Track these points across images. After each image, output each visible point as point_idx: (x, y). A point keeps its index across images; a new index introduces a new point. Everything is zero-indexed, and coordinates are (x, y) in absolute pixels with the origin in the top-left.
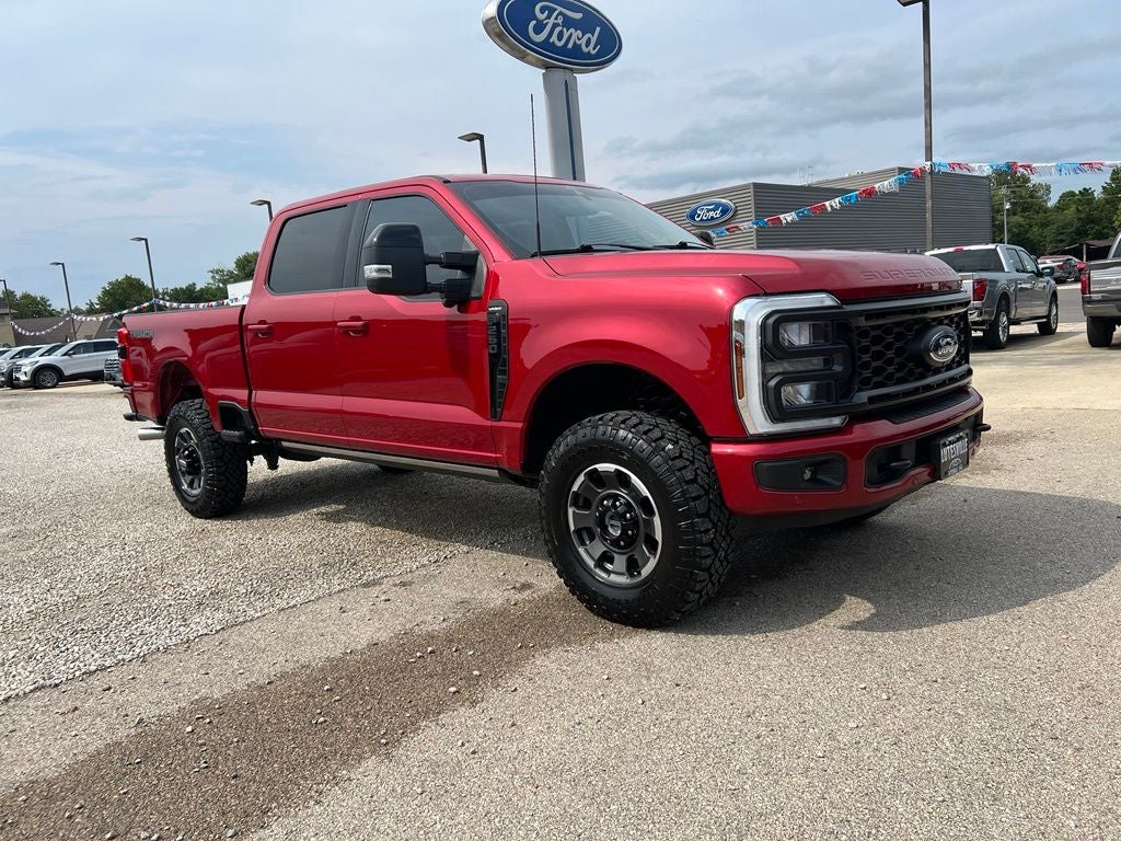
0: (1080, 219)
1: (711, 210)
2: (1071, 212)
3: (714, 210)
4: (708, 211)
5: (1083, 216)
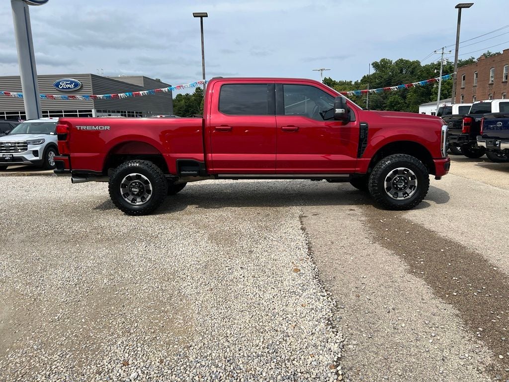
0: (186, 105)
1: (68, 84)
2: (183, 102)
3: (70, 84)
4: (67, 84)
5: (187, 104)
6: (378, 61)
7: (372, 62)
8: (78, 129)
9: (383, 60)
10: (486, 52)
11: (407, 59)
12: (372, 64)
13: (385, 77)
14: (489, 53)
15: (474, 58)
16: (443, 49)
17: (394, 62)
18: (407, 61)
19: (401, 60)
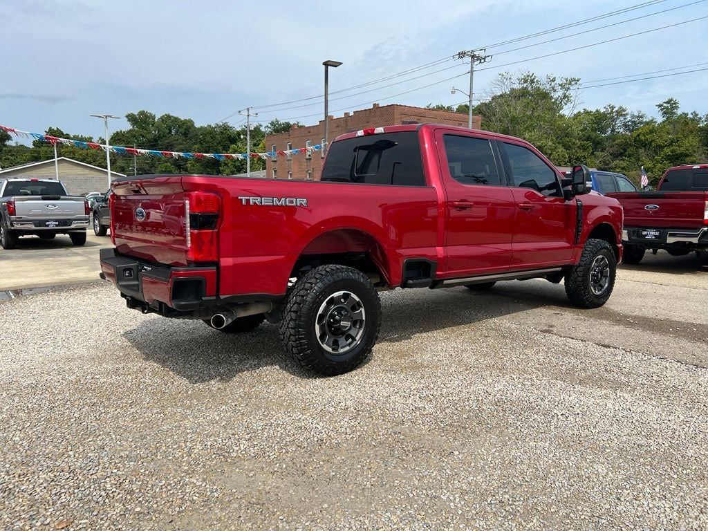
6: (136, 113)
7: (127, 114)
8: (244, 203)
9: (142, 113)
10: (274, 120)
11: (175, 116)
12: (127, 117)
13: (149, 136)
14: (277, 121)
15: (261, 126)
16: (248, 109)
17: (157, 117)
18: (176, 119)
19: (168, 117)
